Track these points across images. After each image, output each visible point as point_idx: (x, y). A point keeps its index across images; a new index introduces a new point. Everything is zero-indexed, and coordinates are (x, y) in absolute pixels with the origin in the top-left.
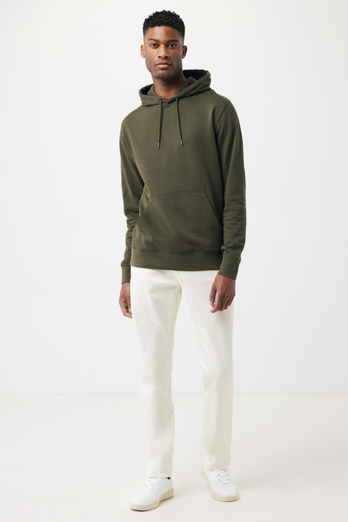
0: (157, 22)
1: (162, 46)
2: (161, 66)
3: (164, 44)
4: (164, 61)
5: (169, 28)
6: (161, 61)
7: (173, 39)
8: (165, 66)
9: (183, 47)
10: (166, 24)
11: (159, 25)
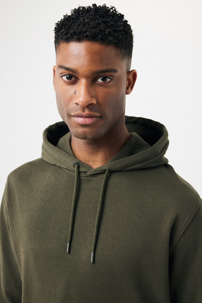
0: (75, 33)
1: (83, 82)
2: (80, 120)
3: (87, 77)
4: (87, 112)
5: (96, 46)
6: (79, 112)
7: (104, 68)
8: (88, 121)
9: (129, 72)
10: (92, 38)
11: (79, 40)
